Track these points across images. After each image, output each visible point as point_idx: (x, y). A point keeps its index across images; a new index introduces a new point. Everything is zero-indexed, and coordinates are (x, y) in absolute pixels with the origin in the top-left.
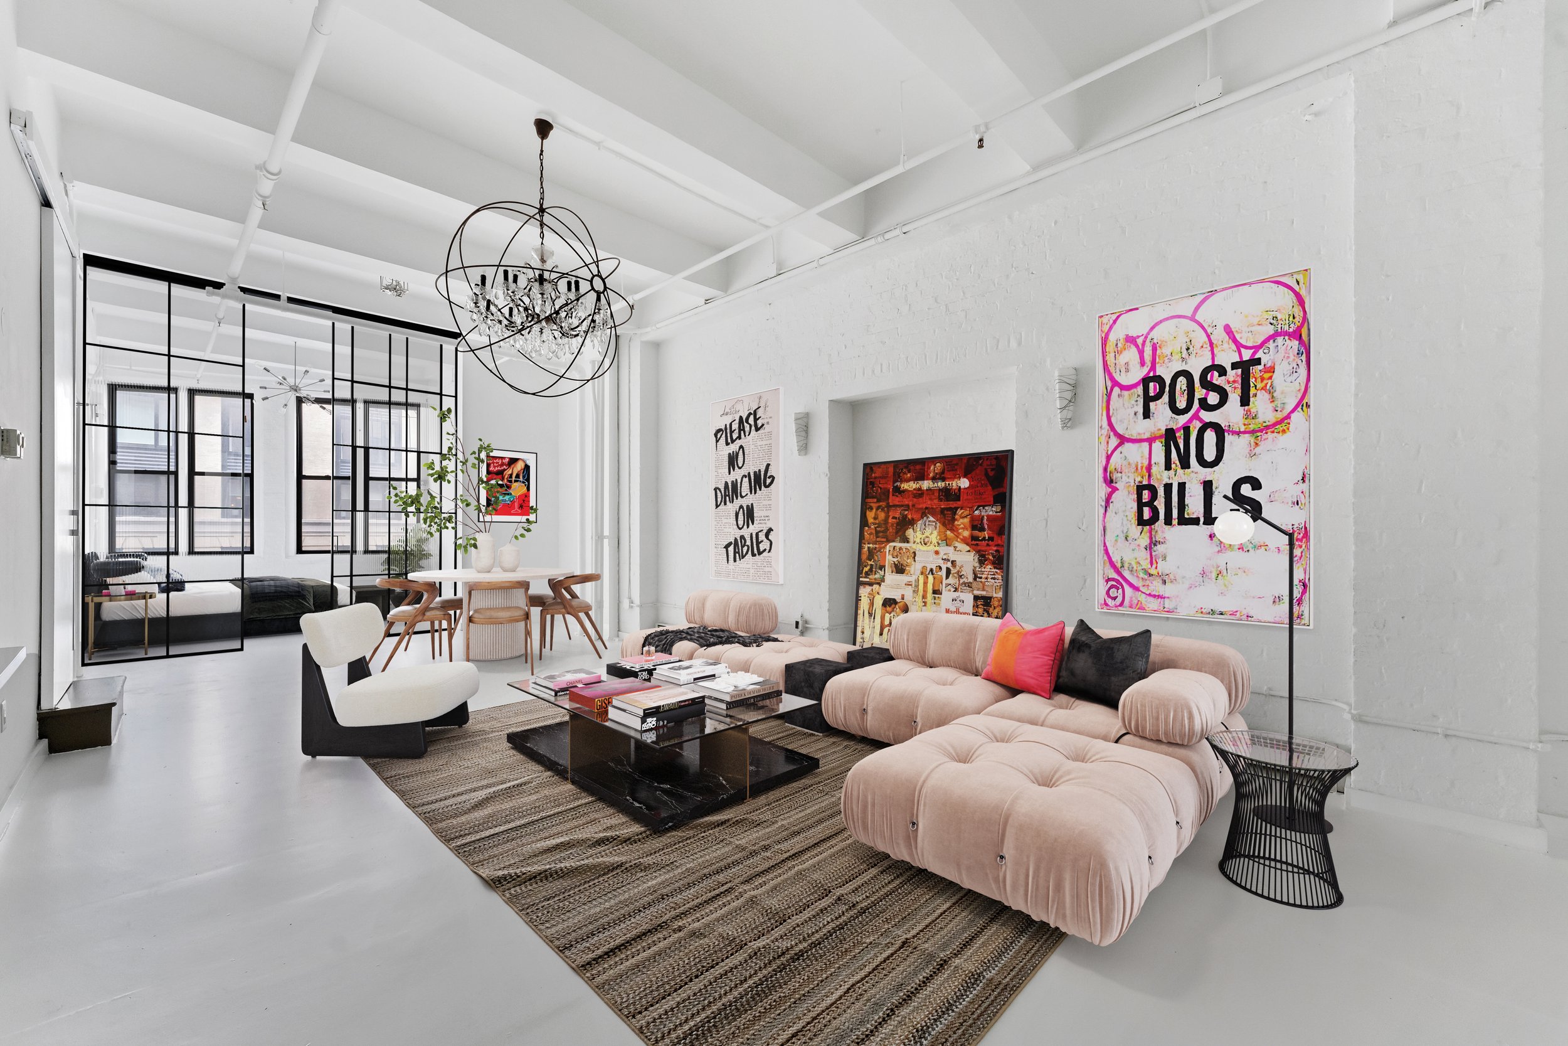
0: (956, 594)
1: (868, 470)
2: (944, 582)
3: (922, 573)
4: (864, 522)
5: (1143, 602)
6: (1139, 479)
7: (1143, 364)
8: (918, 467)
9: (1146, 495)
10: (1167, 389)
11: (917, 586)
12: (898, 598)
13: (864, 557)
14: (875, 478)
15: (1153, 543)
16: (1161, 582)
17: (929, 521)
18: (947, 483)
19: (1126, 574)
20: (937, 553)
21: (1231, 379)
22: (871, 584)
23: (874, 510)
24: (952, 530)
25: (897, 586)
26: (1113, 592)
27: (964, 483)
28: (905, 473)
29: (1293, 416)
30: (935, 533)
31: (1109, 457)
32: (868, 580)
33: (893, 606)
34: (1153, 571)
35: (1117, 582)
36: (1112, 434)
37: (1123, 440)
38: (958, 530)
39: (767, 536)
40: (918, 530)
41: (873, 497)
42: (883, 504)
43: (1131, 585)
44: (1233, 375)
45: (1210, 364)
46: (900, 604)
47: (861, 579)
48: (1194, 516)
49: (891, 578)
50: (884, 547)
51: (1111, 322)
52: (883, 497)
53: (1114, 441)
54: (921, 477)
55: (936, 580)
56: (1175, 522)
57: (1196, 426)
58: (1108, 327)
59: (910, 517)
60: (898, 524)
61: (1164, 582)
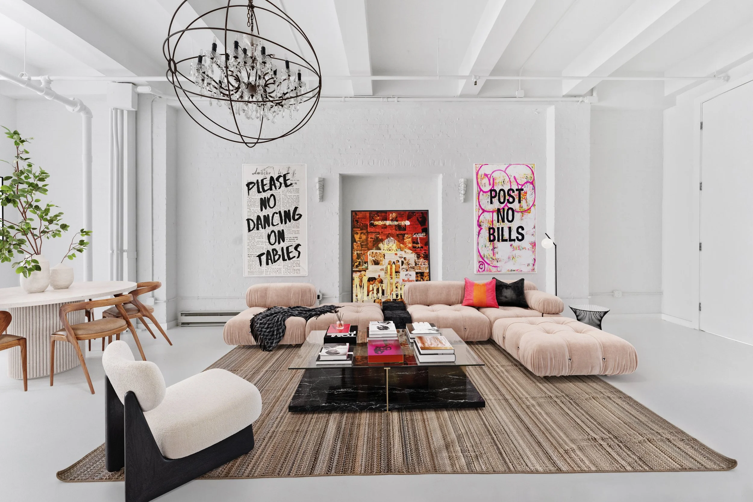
0: (407, 272)
1: (354, 214)
2: (401, 267)
3: (389, 264)
4: (353, 240)
5: (491, 269)
6: (489, 225)
7: (490, 184)
8: (384, 215)
9: (491, 231)
10: (498, 195)
11: (387, 270)
12: (377, 277)
13: (355, 258)
14: (359, 218)
15: (494, 248)
16: (496, 261)
17: (391, 240)
18: (399, 222)
19: (485, 259)
20: (396, 254)
21: (516, 194)
22: (360, 271)
23: (359, 234)
24: (403, 244)
25: (376, 271)
26: (481, 266)
27: (408, 223)
28: (376, 217)
29: (532, 208)
30: (395, 245)
31: (479, 217)
32: (358, 269)
33: (374, 281)
34: (494, 258)
35: (482, 262)
36: (480, 208)
37: (484, 211)
38: (406, 244)
39: (296, 248)
40: (385, 244)
41: (358, 228)
42: (365, 231)
43: (487, 263)
44: (516, 193)
45: (510, 188)
46: (378, 280)
47: (353, 269)
48: (506, 239)
49: (371, 267)
50: (366, 253)
51: (479, 167)
52: (364, 228)
53: (481, 211)
54: (386, 219)
55: (396, 267)
56: (501, 241)
57: (506, 208)
58: (478, 169)
59: (380, 238)
60: (374, 241)
61: (498, 261)
